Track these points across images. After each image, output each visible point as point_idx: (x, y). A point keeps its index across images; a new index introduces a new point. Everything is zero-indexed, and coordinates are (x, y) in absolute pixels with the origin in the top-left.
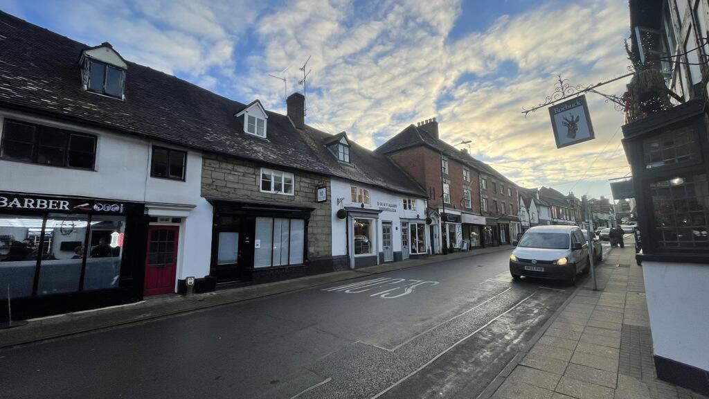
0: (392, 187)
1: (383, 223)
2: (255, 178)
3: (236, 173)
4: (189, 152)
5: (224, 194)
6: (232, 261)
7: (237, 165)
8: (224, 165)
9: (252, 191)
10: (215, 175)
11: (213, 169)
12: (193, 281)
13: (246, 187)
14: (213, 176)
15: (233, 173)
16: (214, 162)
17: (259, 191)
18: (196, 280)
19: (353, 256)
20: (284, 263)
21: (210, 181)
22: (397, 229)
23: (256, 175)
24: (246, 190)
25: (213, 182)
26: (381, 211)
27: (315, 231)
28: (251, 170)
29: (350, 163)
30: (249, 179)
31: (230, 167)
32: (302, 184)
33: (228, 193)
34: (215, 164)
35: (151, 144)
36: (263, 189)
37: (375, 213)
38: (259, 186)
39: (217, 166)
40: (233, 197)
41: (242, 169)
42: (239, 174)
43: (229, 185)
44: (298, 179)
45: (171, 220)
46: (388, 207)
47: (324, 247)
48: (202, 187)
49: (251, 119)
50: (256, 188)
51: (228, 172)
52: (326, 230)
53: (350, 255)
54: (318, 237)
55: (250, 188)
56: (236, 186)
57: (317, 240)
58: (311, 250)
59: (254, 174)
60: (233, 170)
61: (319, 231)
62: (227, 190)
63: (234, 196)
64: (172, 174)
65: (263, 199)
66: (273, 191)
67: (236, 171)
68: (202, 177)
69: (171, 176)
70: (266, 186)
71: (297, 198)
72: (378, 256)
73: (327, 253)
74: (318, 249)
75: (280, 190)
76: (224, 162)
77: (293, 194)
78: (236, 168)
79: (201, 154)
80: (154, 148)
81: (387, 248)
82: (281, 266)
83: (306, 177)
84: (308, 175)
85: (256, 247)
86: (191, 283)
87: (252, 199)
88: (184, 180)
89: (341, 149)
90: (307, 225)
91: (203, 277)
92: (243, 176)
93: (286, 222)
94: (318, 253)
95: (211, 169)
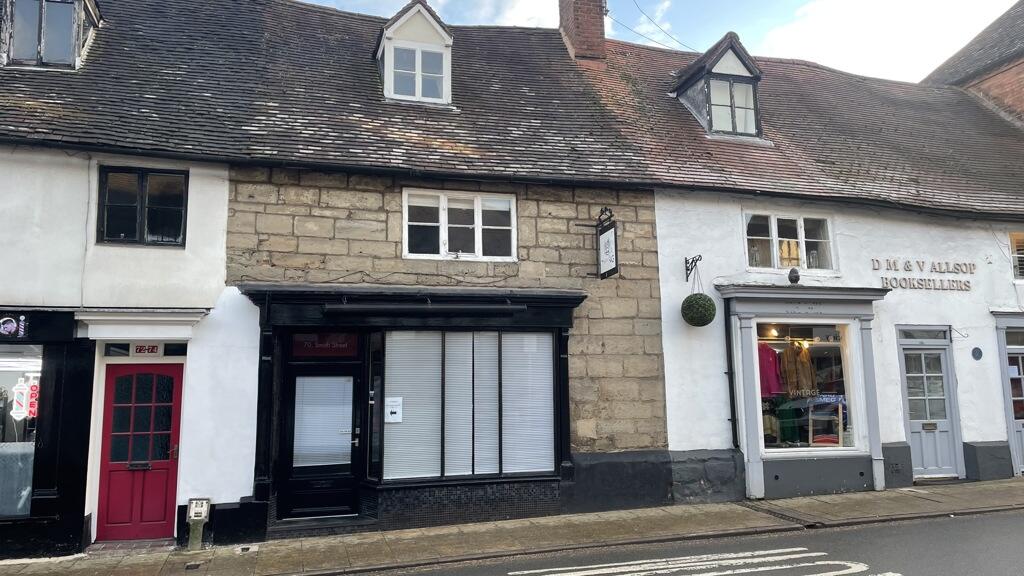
0: (946, 198)
1: (906, 333)
2: (386, 222)
3: (327, 213)
4: (194, 172)
5: (290, 273)
6: (335, 456)
7: (329, 188)
8: (292, 194)
9: (375, 257)
10: (267, 223)
11: (261, 209)
12: (204, 510)
13: (356, 248)
14: (261, 227)
15: (316, 212)
16: (264, 188)
17: (398, 257)
18: (213, 508)
19: (757, 452)
20: (486, 468)
21: (252, 242)
22: (977, 354)
23: (387, 212)
24: (360, 255)
25: (261, 241)
26: (883, 291)
27: (598, 367)
28: (372, 200)
29: (759, 134)
30: (369, 225)
31: (309, 196)
32: (545, 225)
33: (305, 269)
34: (265, 193)
35: (94, 162)
36: (412, 250)
37: (861, 299)
38: (398, 243)
39: (273, 199)
40: (319, 279)
41: (343, 199)
42: (336, 213)
43: (304, 247)
44: (531, 208)
45: (161, 350)
46: (926, 275)
47: (635, 420)
48: (230, 259)
49: (405, 57)
50: (390, 250)
51: (303, 210)
52: (640, 366)
53: (744, 449)
54: (612, 387)
55: (370, 249)
56: (327, 248)
57: (607, 398)
58: (584, 428)
59: (381, 209)
60: (319, 205)
61: (615, 368)
62: (300, 261)
63: (322, 276)
64: (152, 232)
65: (413, 278)
66: (444, 253)
67: (328, 207)
68: (228, 232)
69: (150, 238)
70: (423, 239)
71: (529, 269)
72: (878, 455)
73: (646, 441)
74: (608, 428)
75: (471, 249)
76: (293, 185)
77: (513, 258)
78: (325, 197)
79: (225, 173)
80: (104, 172)
81: (930, 428)
82: (473, 477)
83: (558, 200)
84: (567, 194)
85: (388, 418)
86: (198, 514)
87: (377, 281)
88: (183, 245)
89: (719, 93)
90: (565, 351)
91: (236, 499)
92: (349, 217)
93: (486, 342)
94: (611, 439)
95: (254, 208)
